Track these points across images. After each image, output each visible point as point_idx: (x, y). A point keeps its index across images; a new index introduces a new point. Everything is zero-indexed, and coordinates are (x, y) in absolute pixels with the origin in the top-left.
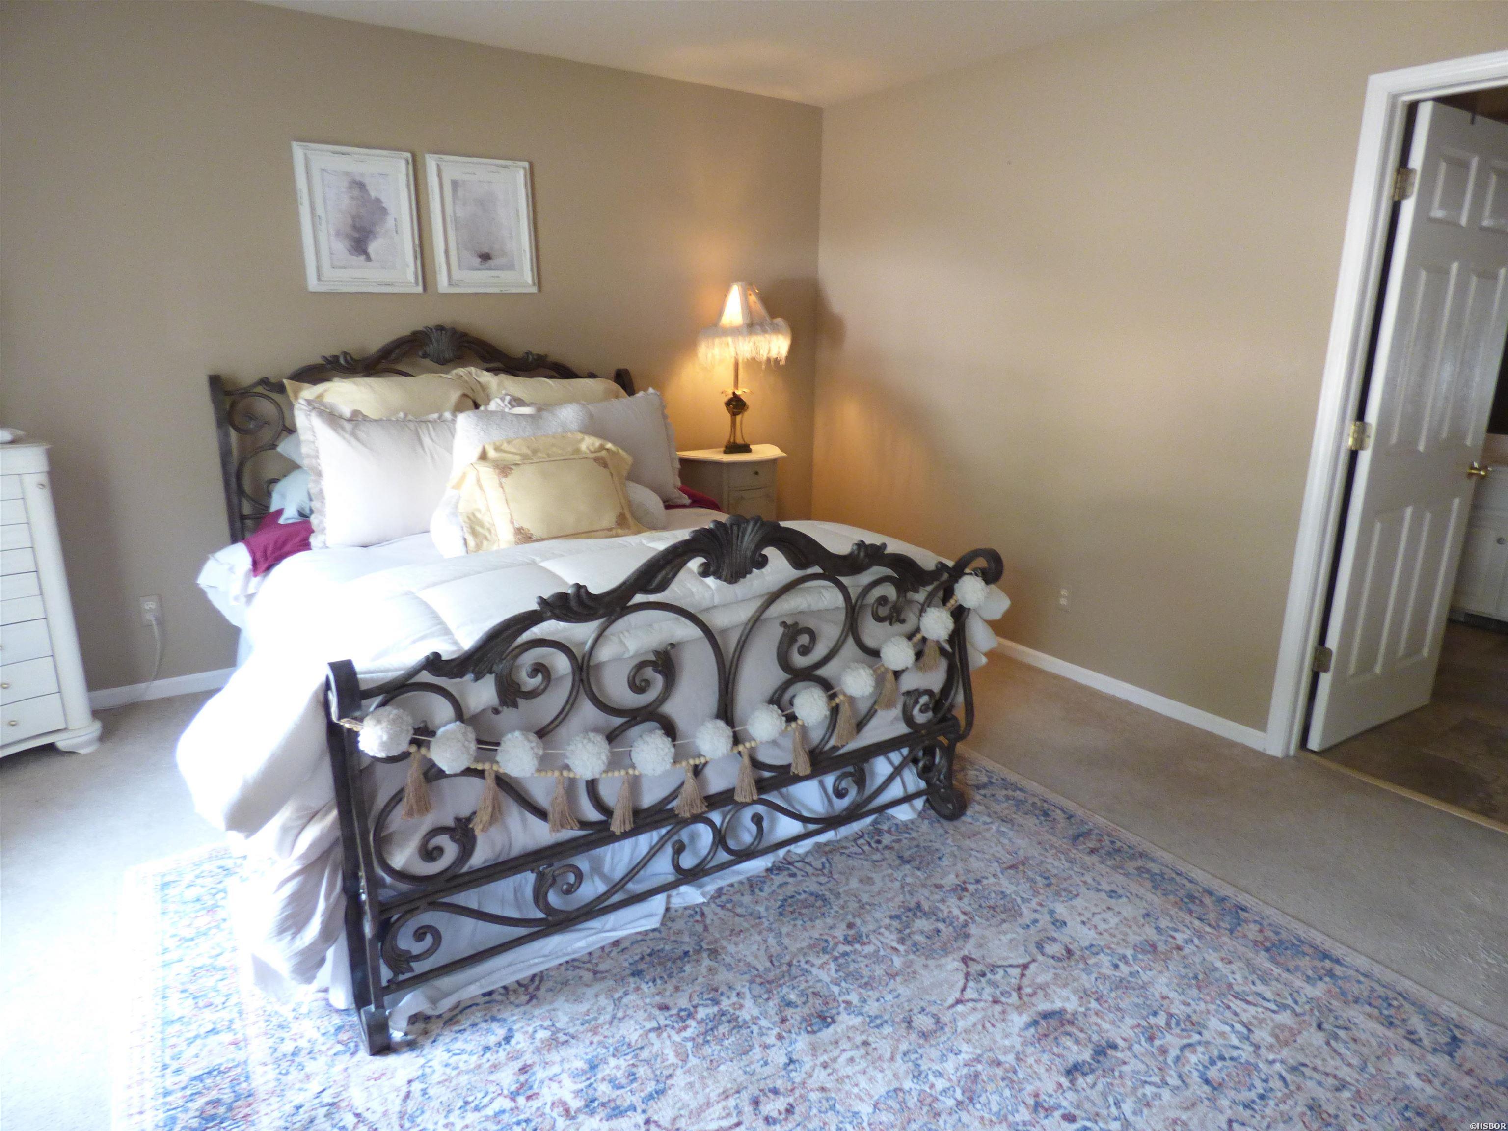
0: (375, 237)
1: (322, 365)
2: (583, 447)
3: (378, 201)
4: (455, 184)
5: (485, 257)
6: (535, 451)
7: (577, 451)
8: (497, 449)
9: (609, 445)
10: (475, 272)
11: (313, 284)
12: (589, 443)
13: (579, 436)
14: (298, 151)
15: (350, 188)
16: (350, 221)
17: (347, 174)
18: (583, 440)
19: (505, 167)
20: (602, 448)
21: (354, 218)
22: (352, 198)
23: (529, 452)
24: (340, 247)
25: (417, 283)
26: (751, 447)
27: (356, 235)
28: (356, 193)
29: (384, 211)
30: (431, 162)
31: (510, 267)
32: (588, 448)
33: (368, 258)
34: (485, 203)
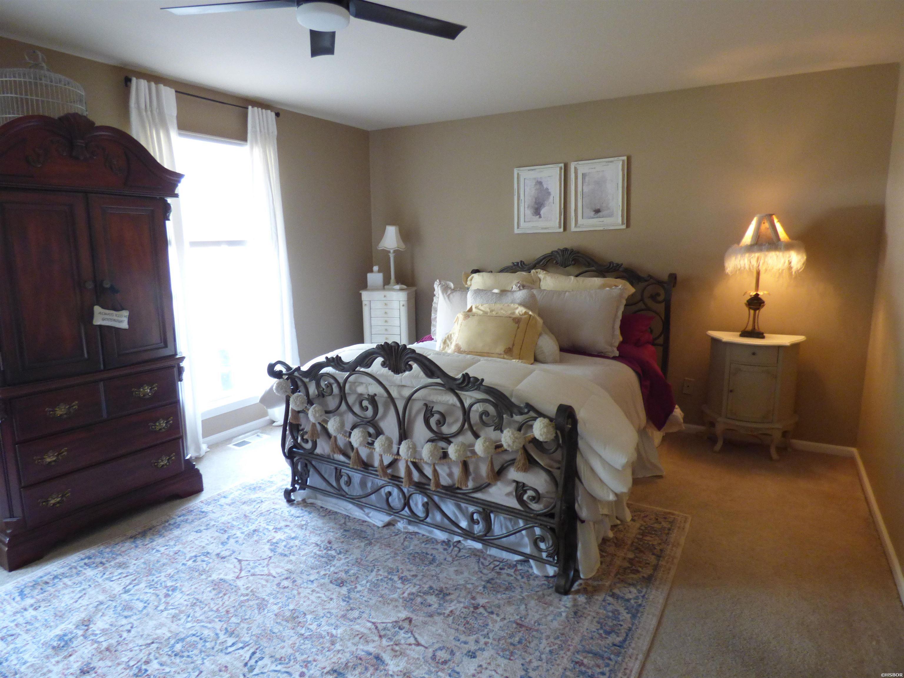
0: (544, 207)
1: (512, 267)
2: (517, 312)
3: (547, 189)
4: (584, 175)
5: (597, 211)
6: (492, 311)
7: (514, 313)
8: (476, 307)
9: (530, 313)
10: (590, 220)
11: (516, 231)
12: (520, 310)
13: (516, 306)
14: (516, 171)
15: (536, 185)
16: (534, 200)
17: (535, 179)
18: (517, 308)
19: (611, 162)
20: (526, 313)
21: (536, 199)
22: (536, 190)
23: (489, 311)
24: (529, 212)
25: (560, 227)
26: (765, 335)
27: (536, 206)
28: (538, 187)
29: (549, 194)
30: (572, 166)
31: (611, 215)
32: (519, 313)
33: (540, 217)
34: (600, 183)
